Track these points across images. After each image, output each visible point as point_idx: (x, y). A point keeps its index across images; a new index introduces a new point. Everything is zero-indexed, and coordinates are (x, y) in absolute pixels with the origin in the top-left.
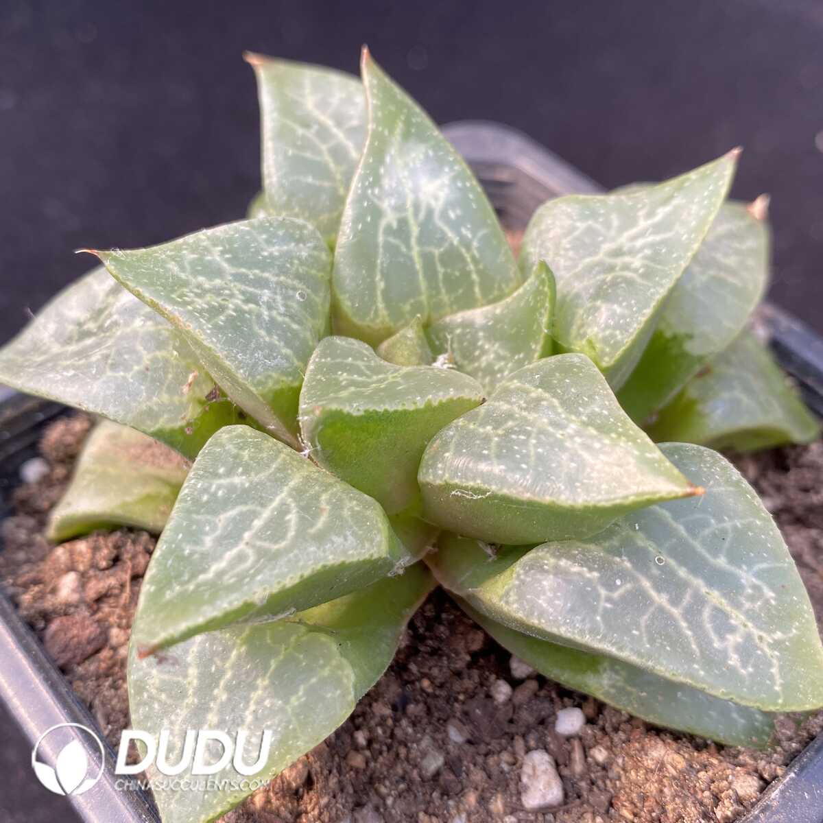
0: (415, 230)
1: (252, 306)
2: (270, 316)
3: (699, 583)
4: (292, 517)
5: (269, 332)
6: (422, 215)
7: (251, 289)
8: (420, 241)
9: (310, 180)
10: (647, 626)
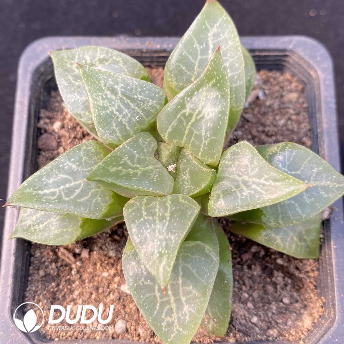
0: (193, 120)
1: (117, 113)
2: (121, 120)
3: (172, 299)
4: (78, 191)
5: (116, 126)
6: (199, 117)
7: (122, 106)
8: (192, 125)
9: (184, 68)
10: (147, 297)
